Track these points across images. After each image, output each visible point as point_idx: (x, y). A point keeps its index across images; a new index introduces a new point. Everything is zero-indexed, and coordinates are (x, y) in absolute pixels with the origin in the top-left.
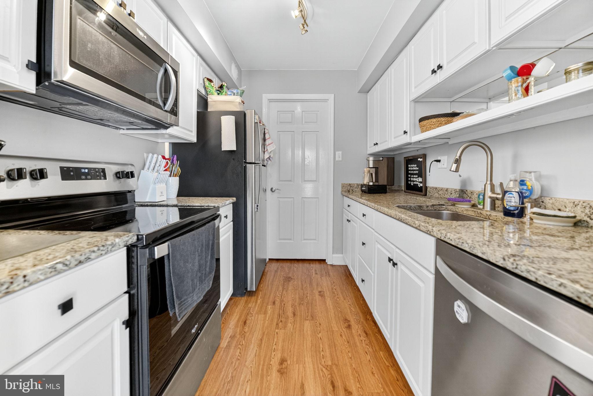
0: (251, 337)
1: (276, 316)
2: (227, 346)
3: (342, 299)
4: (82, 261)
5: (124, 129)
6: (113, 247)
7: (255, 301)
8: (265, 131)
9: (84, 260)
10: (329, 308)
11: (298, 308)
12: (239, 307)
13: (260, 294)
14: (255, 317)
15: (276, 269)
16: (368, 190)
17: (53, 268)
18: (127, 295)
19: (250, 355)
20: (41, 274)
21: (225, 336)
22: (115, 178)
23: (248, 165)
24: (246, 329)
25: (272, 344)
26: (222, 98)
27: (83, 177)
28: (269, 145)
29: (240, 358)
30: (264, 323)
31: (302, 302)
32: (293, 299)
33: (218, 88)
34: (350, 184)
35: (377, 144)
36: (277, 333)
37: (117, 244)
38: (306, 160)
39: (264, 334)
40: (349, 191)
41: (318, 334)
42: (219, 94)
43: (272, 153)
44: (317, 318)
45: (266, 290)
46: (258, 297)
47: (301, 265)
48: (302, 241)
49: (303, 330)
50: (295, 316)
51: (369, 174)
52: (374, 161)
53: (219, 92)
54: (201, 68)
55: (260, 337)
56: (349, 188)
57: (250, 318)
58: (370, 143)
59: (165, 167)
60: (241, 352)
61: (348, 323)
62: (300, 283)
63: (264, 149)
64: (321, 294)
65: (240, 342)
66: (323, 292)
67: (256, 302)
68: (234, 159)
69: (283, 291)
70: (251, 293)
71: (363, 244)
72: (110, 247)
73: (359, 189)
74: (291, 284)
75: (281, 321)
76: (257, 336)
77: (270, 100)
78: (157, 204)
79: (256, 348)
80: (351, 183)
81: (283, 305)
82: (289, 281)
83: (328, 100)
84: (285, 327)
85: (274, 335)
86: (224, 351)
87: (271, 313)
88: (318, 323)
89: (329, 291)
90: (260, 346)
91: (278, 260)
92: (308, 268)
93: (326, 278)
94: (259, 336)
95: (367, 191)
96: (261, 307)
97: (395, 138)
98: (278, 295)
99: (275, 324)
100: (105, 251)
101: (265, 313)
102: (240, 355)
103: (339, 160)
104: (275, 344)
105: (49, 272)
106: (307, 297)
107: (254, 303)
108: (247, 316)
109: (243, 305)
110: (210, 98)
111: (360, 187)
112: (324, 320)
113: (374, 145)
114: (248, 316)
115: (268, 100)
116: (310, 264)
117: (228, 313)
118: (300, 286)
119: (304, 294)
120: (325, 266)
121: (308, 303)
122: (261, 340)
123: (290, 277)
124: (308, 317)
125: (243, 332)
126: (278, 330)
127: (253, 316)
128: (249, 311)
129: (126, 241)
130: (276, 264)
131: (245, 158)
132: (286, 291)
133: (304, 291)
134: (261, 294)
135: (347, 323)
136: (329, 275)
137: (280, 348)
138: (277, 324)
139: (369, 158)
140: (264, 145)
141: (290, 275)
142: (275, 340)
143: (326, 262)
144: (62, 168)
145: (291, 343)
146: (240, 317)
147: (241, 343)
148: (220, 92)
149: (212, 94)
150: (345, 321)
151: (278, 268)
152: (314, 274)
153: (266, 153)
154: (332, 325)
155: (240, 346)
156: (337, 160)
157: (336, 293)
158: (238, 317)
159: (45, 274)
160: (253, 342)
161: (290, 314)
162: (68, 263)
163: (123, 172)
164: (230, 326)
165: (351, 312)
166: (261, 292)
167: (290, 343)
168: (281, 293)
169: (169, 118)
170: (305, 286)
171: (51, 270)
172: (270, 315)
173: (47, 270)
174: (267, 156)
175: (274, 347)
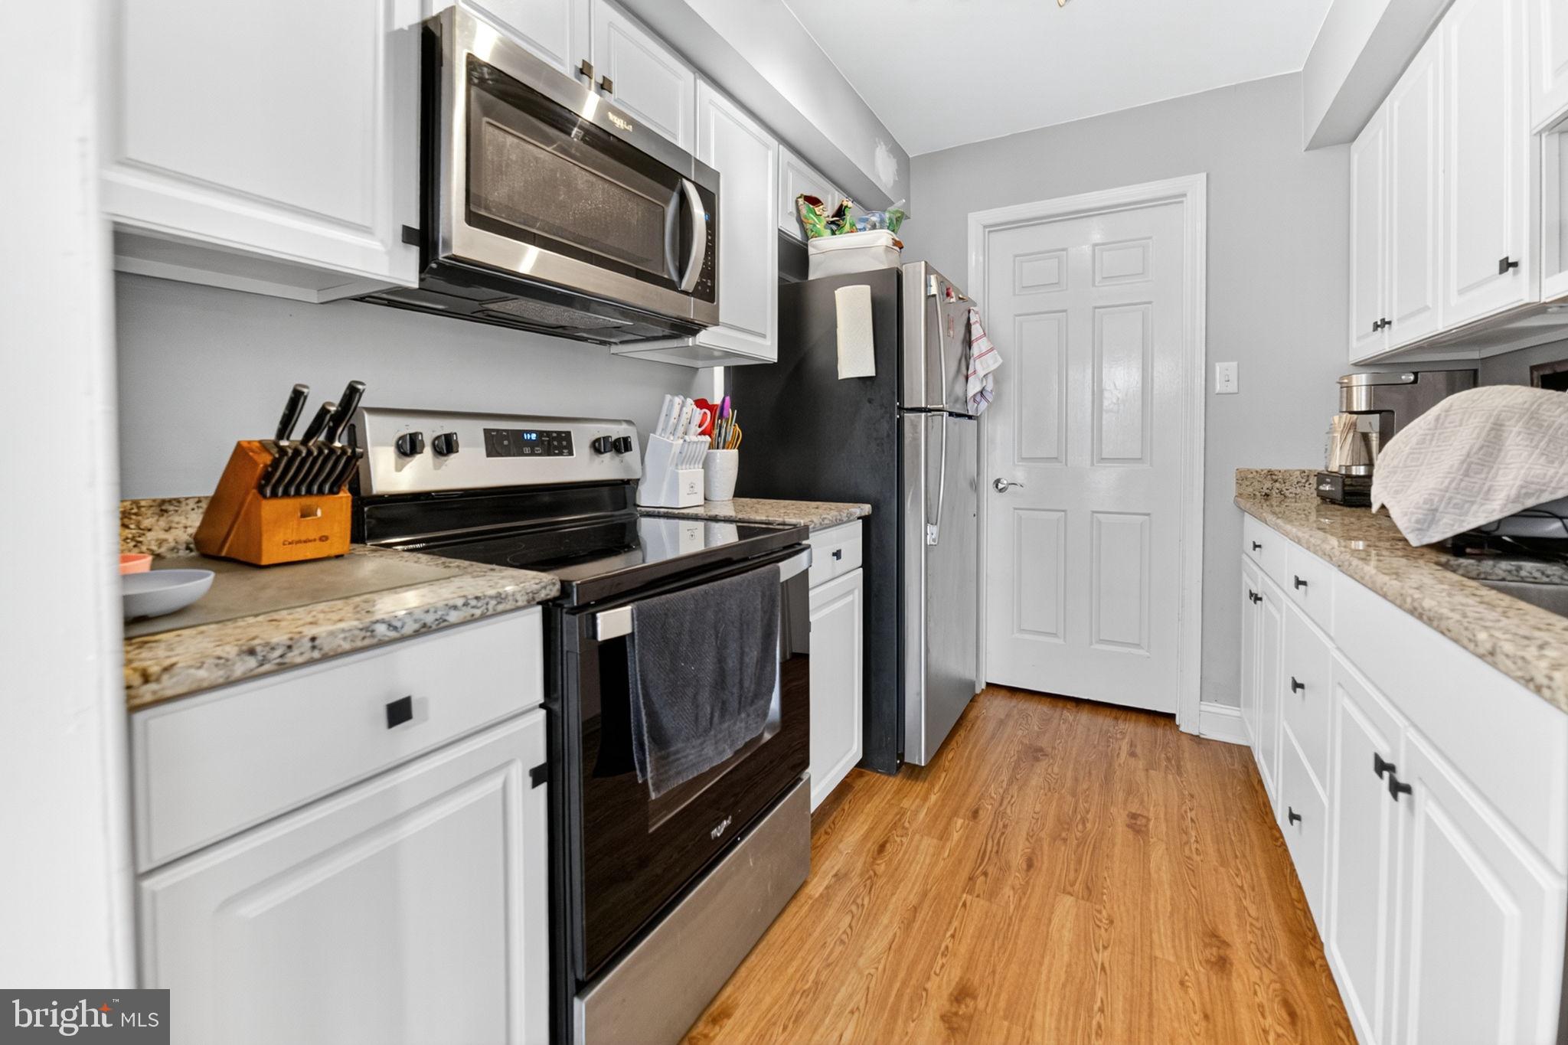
0: (889, 893)
1: (972, 853)
2: (821, 895)
3: (1213, 859)
4: (429, 624)
5: (615, 343)
6: (499, 603)
7: (922, 794)
8: (969, 319)
9: (432, 623)
10: (1154, 876)
11: (1046, 847)
12: (876, 800)
13: (939, 778)
14: (912, 840)
15: (1003, 717)
16: (1345, 493)
17: (367, 631)
18: (543, 713)
19: (876, 941)
20: (345, 639)
21: (824, 868)
22: (593, 451)
23: (907, 416)
24: (881, 868)
25: (941, 933)
26: (843, 240)
27: (527, 450)
28: (981, 356)
29: (846, 940)
30: (933, 865)
31: (1064, 835)
32: (1035, 816)
33: (833, 217)
34: (1271, 473)
35: (1385, 323)
36: (964, 905)
37: (510, 598)
38: (1106, 394)
39: (925, 894)
40: (1267, 495)
41: (1098, 951)
42: (833, 233)
43: (990, 378)
44: (1105, 897)
45: (961, 769)
46: (932, 786)
47: (1084, 717)
48: (1091, 644)
49: (1050, 920)
50: (1032, 871)
51: (1351, 435)
52: (1374, 388)
53: (834, 227)
54: (790, 174)
55: (913, 899)
56: (1268, 484)
57: (898, 839)
58: (1360, 323)
59: (700, 426)
60: (853, 924)
61: (1219, 948)
62: (1070, 774)
63: (968, 369)
64: (1137, 825)
65: (858, 897)
66: (1144, 821)
67: (925, 799)
68: (870, 401)
69: (1010, 783)
70: (915, 772)
71: (1297, 686)
72: (493, 602)
73: (1310, 490)
74: (1041, 767)
75: (985, 874)
76: (906, 894)
77: (992, 228)
78: (676, 511)
79: (895, 928)
80: (1274, 467)
81: (1001, 824)
82: (1037, 759)
83: (1185, 195)
84: (992, 895)
85: (956, 906)
86: (812, 905)
87: (959, 841)
88: (1104, 912)
89: (1166, 820)
90: (908, 925)
91: (1013, 691)
92: (1108, 731)
93: (1166, 777)
94: (911, 897)
95: (1339, 496)
96: (936, 818)
97: (1461, 292)
98: (993, 795)
99: (964, 874)
100: (481, 609)
101: (944, 836)
102: (849, 931)
103: (1229, 390)
104: (953, 936)
105: (360, 638)
106: (1084, 821)
107: (918, 800)
108: (890, 831)
109: (889, 797)
110: (814, 247)
111: (1313, 480)
112: (1128, 911)
113: (1376, 326)
114: (894, 832)
115: (985, 227)
116: (1116, 719)
117: (844, 810)
118: (1069, 783)
119: (1075, 811)
120: (1170, 736)
121: (1082, 842)
122: (915, 909)
123: (1041, 750)
124: (1072, 885)
125: (871, 873)
126: (970, 898)
127: (907, 834)
128: (900, 820)
129: (532, 592)
130: (1003, 702)
131: (900, 396)
132: (1020, 789)
133: (1077, 802)
134: (942, 780)
135: (1214, 950)
136: (1179, 767)
137: (963, 949)
138: (970, 879)
139: (1349, 376)
140: (966, 358)
141: (1044, 743)
142: (955, 923)
143: (1177, 723)
144: (487, 432)
145: (1000, 948)
146: (872, 829)
147: (859, 901)
148: (838, 225)
149: (818, 235)
150: (1207, 940)
151: (1008, 716)
152: (1124, 755)
153: (971, 379)
154: (1155, 936)
155: (854, 908)
156: (1218, 388)
157: (1193, 833)
158: (866, 827)
159: (352, 641)
160: (891, 907)
161: (1017, 859)
162: (398, 624)
163: (606, 439)
164: (841, 846)
165: (1238, 916)
166: (943, 775)
167: (996, 947)
168: (1001, 791)
169: (692, 308)
170: (1085, 786)
171: (363, 634)
172: (957, 845)
173: (357, 632)
174: (974, 387)
175: (948, 941)
